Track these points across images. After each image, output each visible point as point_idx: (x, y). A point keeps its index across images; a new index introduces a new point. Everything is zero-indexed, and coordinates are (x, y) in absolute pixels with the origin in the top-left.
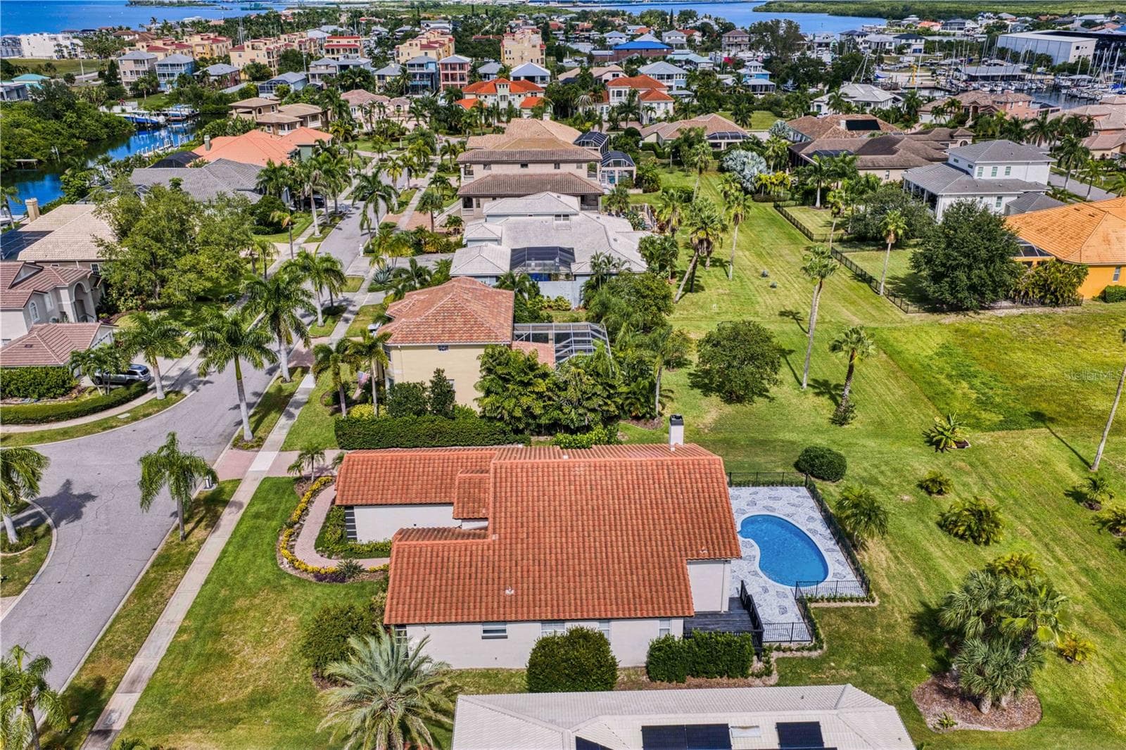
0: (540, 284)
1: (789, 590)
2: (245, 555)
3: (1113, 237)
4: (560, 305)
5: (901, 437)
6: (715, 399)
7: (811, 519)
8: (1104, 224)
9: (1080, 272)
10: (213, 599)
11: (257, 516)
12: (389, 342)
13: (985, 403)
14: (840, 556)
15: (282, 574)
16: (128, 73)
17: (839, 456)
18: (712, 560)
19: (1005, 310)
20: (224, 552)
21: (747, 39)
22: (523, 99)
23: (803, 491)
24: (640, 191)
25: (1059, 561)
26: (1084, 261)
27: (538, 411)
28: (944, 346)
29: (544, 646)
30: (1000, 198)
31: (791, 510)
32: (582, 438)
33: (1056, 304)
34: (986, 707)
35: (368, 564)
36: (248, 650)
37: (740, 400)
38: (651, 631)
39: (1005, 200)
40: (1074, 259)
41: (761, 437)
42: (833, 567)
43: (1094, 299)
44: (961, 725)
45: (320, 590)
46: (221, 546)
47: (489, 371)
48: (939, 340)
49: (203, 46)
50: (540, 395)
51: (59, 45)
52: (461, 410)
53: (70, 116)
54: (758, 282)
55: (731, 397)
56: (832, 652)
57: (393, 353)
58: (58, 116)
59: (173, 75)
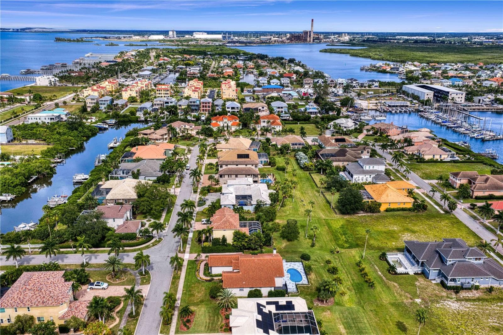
0: (244, 207)
1: (294, 283)
2: (190, 277)
3: (389, 195)
4: (248, 212)
5: (325, 250)
6: (285, 240)
7: (301, 269)
8: (388, 191)
9: (380, 205)
10: (187, 285)
11: (190, 268)
12: (213, 229)
13: (346, 242)
14: (305, 277)
15: (199, 280)
16: (89, 103)
17: (309, 256)
18: (279, 277)
19: (361, 214)
20: (186, 276)
21: (312, 82)
22: (232, 122)
23: (301, 263)
24: (270, 167)
25: (348, 278)
26: (381, 202)
27: (246, 245)
28: (342, 225)
29: (250, 292)
30: (370, 175)
31: (298, 267)
32: (256, 252)
33: (373, 212)
34: (325, 302)
35: (215, 278)
36: (197, 294)
37: (291, 240)
38: (269, 289)
39: (372, 176)
40: (378, 201)
41: (294, 250)
42: (303, 278)
43: (384, 211)
44: (320, 305)
45: (207, 283)
46: (185, 275)
47: (235, 236)
48: (342, 223)
49: (109, 86)
50: (246, 242)
51: (50, 81)
52: (228, 244)
53: (80, 129)
54: (300, 203)
55: (289, 240)
56: (300, 294)
57: (214, 231)
58: (76, 129)
59: (105, 104)
